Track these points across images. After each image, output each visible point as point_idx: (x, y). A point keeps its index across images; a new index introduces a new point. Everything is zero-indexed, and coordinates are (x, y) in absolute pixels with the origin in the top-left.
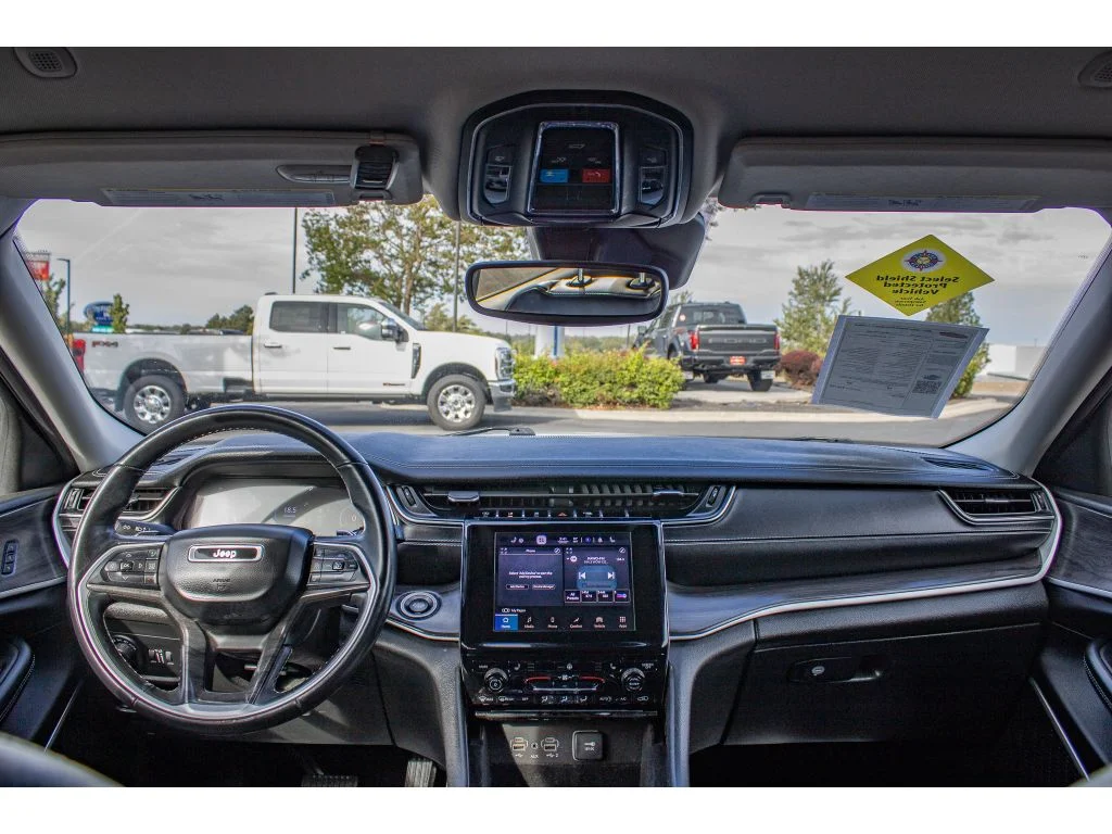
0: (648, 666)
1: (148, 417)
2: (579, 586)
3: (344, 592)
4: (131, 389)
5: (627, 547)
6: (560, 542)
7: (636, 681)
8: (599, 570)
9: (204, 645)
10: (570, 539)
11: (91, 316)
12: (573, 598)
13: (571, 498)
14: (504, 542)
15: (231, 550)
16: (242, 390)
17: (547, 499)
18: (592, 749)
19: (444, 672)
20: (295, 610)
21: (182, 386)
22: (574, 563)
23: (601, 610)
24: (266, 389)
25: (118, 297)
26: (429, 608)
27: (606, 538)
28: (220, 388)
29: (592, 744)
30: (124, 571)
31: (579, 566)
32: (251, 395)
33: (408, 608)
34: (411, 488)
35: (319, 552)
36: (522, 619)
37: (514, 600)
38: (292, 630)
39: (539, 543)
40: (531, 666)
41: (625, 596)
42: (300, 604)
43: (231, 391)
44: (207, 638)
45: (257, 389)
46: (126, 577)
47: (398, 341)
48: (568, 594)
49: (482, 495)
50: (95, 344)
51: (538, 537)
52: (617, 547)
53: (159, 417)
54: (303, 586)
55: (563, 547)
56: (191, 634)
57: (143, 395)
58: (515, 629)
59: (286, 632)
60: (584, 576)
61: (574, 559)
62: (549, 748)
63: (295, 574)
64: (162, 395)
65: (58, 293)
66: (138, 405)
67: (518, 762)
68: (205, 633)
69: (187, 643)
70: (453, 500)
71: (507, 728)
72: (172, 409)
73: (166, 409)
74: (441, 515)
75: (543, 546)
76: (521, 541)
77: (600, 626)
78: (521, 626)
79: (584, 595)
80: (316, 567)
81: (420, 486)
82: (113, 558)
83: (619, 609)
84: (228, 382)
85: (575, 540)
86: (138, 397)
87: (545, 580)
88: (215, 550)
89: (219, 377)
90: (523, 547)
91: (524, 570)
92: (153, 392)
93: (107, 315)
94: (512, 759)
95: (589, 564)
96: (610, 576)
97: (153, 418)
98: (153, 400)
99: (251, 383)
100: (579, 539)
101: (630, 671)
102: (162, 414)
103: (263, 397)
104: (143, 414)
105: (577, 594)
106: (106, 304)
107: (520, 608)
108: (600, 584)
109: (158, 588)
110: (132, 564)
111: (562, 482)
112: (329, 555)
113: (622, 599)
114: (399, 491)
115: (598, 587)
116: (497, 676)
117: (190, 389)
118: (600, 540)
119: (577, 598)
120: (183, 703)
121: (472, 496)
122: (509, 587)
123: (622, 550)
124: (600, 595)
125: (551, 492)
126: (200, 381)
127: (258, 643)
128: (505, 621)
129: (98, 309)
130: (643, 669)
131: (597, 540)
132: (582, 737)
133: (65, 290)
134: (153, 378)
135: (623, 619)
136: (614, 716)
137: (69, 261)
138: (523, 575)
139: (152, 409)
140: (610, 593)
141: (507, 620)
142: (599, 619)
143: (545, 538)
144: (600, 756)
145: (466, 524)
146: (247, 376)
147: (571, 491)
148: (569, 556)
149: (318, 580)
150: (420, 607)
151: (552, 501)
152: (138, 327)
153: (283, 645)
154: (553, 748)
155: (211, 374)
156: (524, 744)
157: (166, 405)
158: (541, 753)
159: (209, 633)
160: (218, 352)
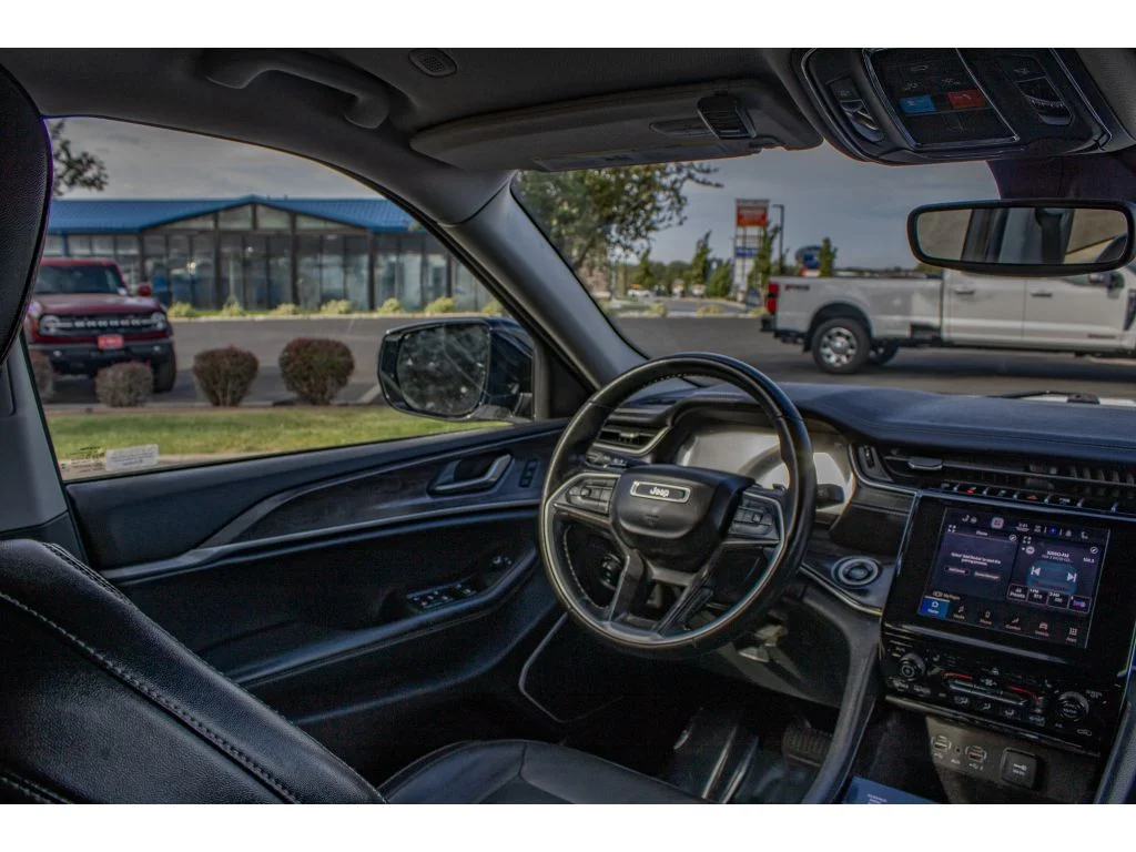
0: (1095, 695)
1: (833, 359)
2: (1029, 584)
3: (757, 545)
4: (820, 330)
5: (1101, 547)
6: (1018, 529)
7: (1073, 709)
8: (1058, 569)
9: (641, 573)
10: (1032, 527)
11: (801, 259)
12: (1018, 594)
13: (1052, 481)
14: (955, 519)
15: (665, 488)
16: (928, 336)
17: (1023, 478)
18: (1022, 773)
19: (863, 646)
20: (716, 554)
21: (867, 330)
22: (1030, 556)
23: (1049, 616)
24: (955, 335)
25: (827, 241)
26: (870, 574)
27: (1076, 532)
28: (906, 333)
29: (1024, 768)
30: (583, 497)
31: (1034, 560)
32: (938, 342)
33: (848, 576)
34: (873, 450)
35: (746, 502)
36: (953, 607)
37: (950, 583)
38: (713, 574)
39: (993, 526)
40: (952, 661)
41: (1083, 605)
42: (721, 548)
43: (920, 335)
44: (646, 567)
45: (945, 335)
46: (584, 502)
47: (1110, 287)
48: (1013, 589)
49: (947, 465)
50: (788, 287)
51: (994, 520)
52: (1086, 546)
53: (844, 359)
54: (724, 533)
55: (1020, 535)
56: (631, 562)
57: (830, 337)
58: (943, 616)
59: (709, 574)
60: (1038, 572)
61: (1030, 550)
62: (972, 757)
63: (719, 521)
64: (848, 338)
65: (772, 238)
66: (825, 346)
67: (936, 761)
68: (644, 563)
69: (626, 569)
70: (913, 466)
71: (931, 723)
72: (857, 353)
73: (850, 351)
74: (897, 482)
75: (997, 530)
76: (974, 520)
77: (1042, 633)
78: (950, 615)
79: (1032, 594)
80: (740, 516)
81: (883, 447)
82: (577, 484)
83: (1070, 619)
84: (915, 327)
85: (1037, 529)
86: (826, 339)
87: (990, 569)
88: (652, 487)
89: (904, 322)
90: (973, 528)
91: (969, 553)
92: (839, 334)
93: (816, 259)
94: (931, 757)
95: (1048, 560)
96: (1070, 577)
97: (839, 360)
98: (840, 343)
99: (939, 329)
100: (1042, 530)
101: (1069, 694)
102: (848, 356)
103: (951, 344)
104: (829, 356)
105: (1025, 591)
106: (816, 248)
107: (954, 594)
108: (1055, 584)
109: (607, 515)
110: (590, 492)
111: (1045, 460)
112: (754, 507)
113: (1079, 608)
114: (861, 450)
115: (1052, 587)
116: (912, 662)
117: (877, 332)
118: (1069, 533)
119: (1023, 596)
120: (607, 619)
121: (934, 465)
122: (947, 568)
123: (1094, 550)
124: (1052, 598)
125: (1027, 470)
126: (886, 324)
127: (686, 581)
128: (935, 604)
129: (808, 253)
130: (1088, 697)
131: (1065, 531)
132: (1014, 757)
133: (778, 236)
134: (841, 321)
135: (1073, 632)
136: (1043, 741)
137: (782, 208)
138: (967, 558)
139: (837, 351)
140: (1065, 598)
141: (937, 603)
142: (1044, 625)
143: (1001, 521)
144: (1029, 784)
145: (918, 493)
146: (934, 321)
147: (1054, 471)
148: (1026, 546)
149: (737, 530)
150: (859, 573)
151: (1029, 481)
152: (849, 270)
153: (703, 587)
154: (979, 758)
155: (897, 318)
156: (947, 744)
157: (852, 347)
158: (964, 760)
159: (649, 563)
160: (907, 296)
